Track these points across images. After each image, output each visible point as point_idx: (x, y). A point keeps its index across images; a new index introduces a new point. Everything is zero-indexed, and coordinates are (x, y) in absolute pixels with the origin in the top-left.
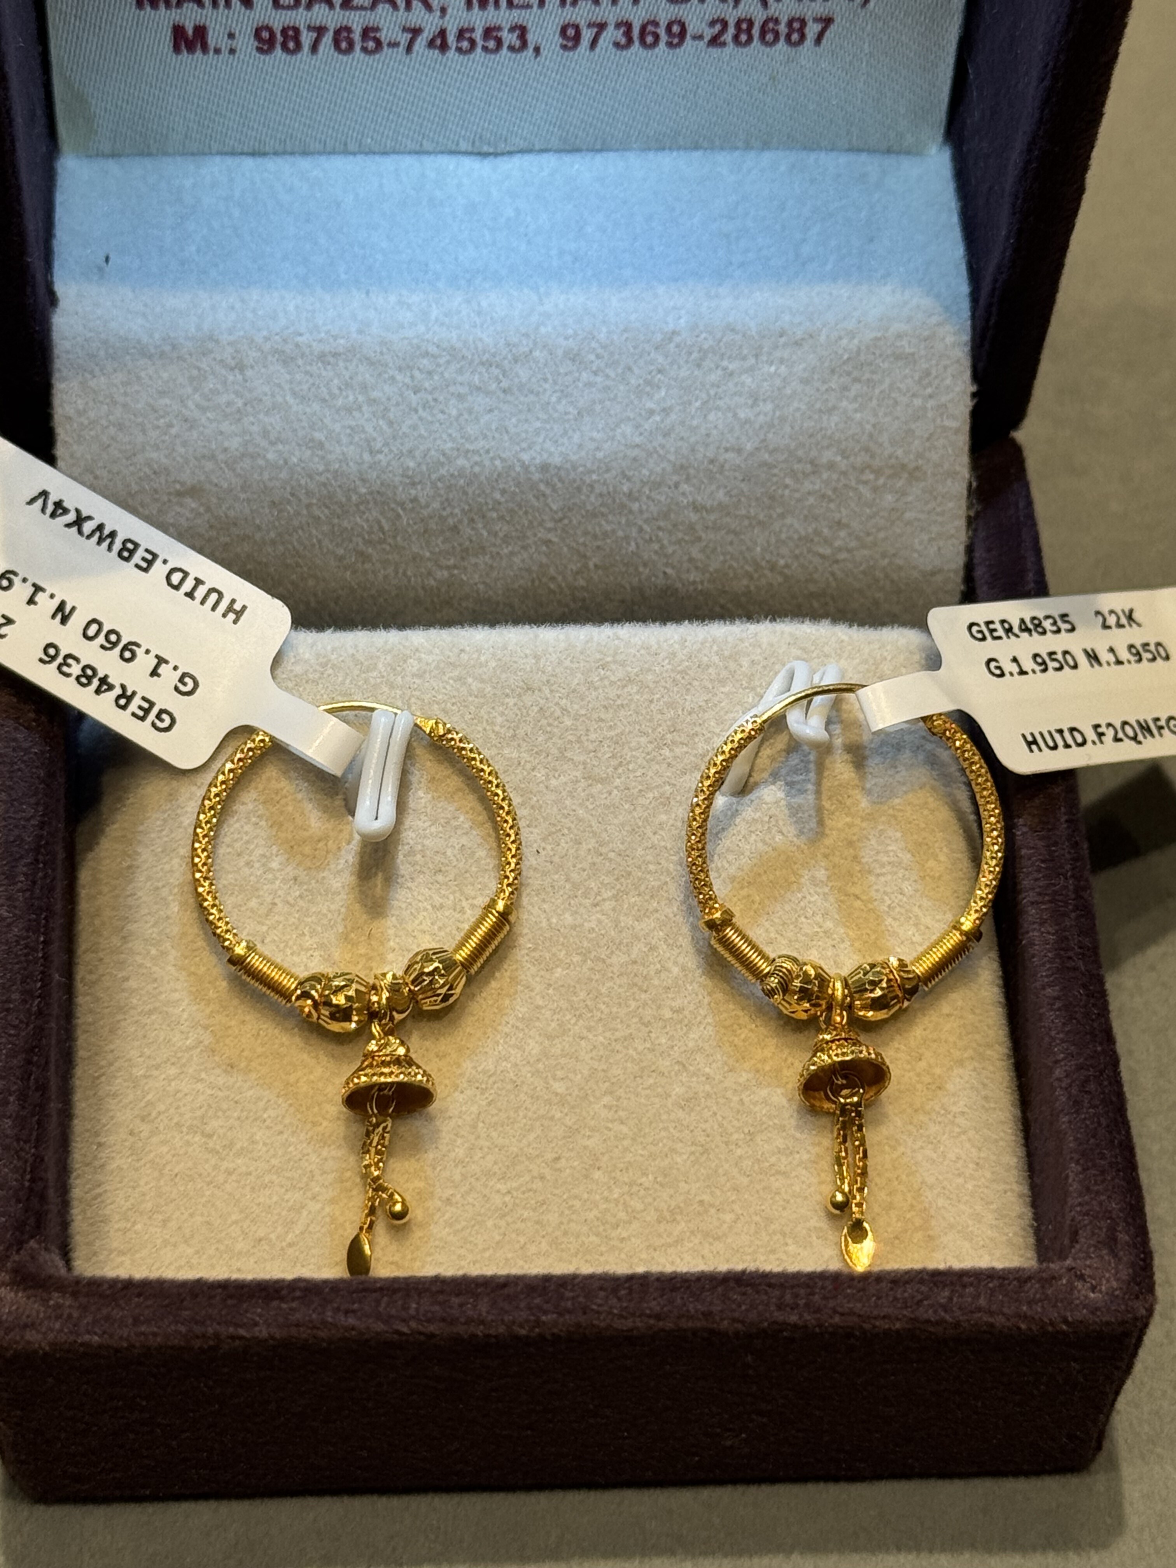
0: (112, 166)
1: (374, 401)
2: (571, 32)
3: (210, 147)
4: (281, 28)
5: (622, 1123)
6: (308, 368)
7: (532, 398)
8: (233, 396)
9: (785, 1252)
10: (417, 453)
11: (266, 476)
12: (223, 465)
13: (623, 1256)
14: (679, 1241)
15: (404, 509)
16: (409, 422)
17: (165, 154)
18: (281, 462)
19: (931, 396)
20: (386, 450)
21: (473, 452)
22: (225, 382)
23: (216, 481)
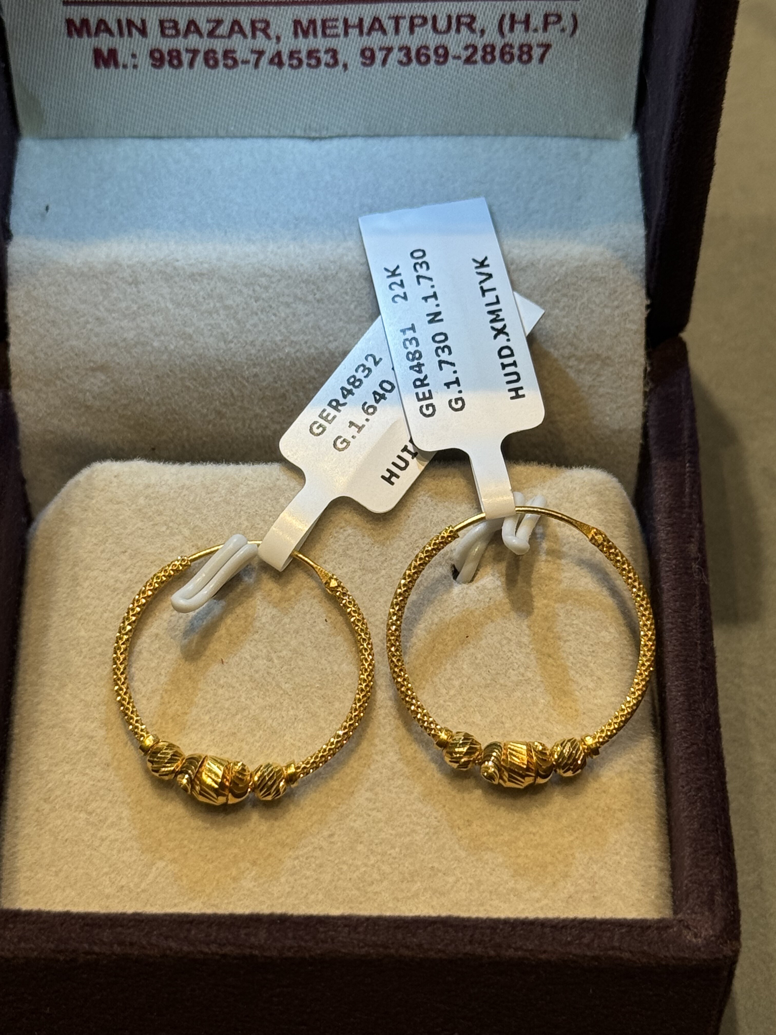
0: (57, 145)
1: (228, 306)
2: (368, 54)
3: (124, 133)
4: (167, 50)
5: (378, 811)
6: (182, 284)
7: (337, 305)
8: (130, 302)
9: (491, 905)
10: (258, 343)
11: (152, 358)
12: (123, 350)
13: (376, 905)
14: (416, 895)
15: (248, 382)
16: (251, 322)
17: (93, 137)
18: (163, 349)
19: (617, 307)
20: (235, 341)
21: (296, 343)
22: (125, 293)
23: (118, 361)
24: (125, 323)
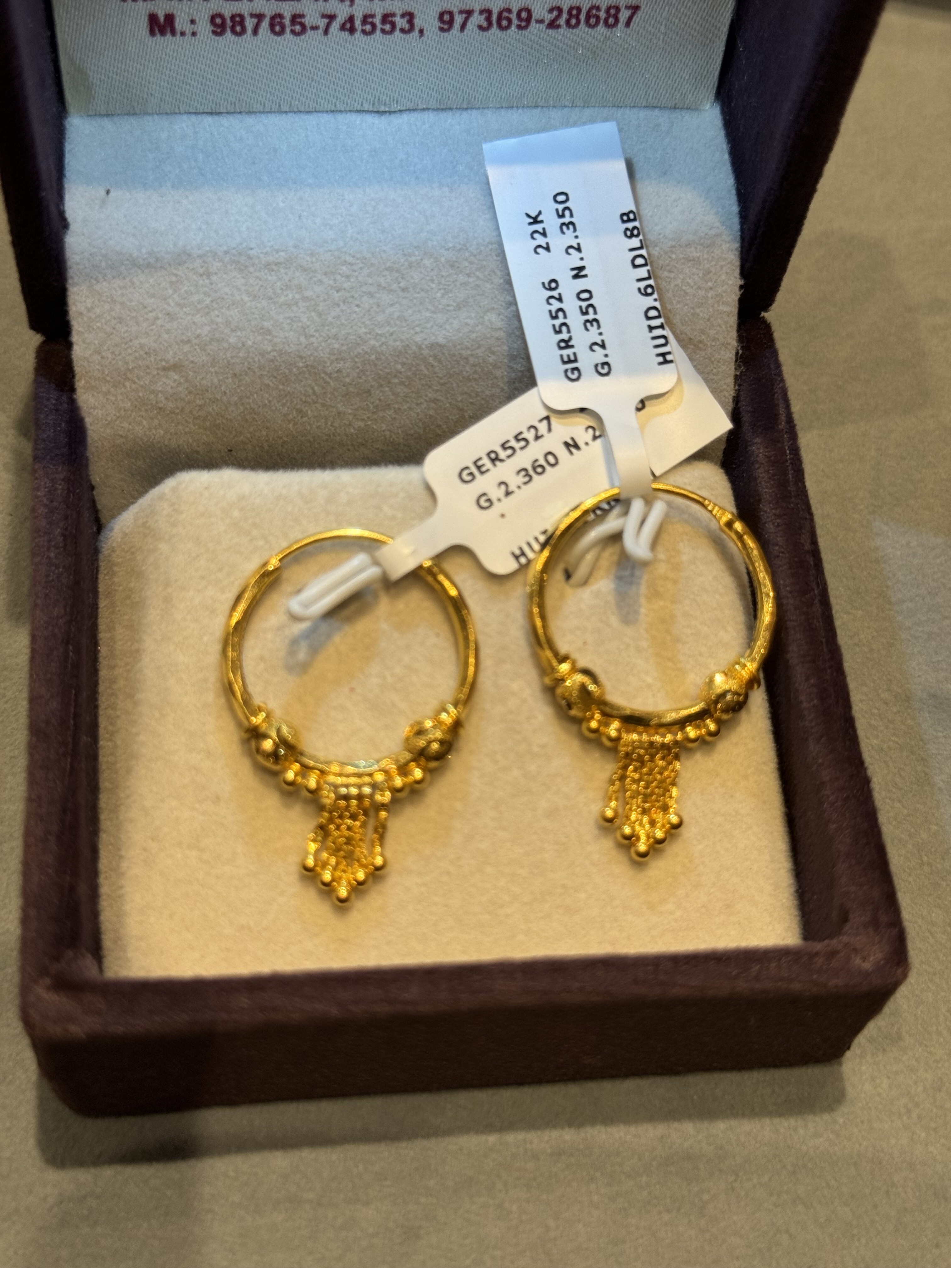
0: (106, 123)
1: (307, 297)
2: (446, 17)
3: (179, 108)
4: (230, 15)
6: (258, 274)
7: (423, 294)
8: (202, 296)
10: (340, 337)
11: (229, 355)
12: (197, 347)
15: (330, 377)
16: (333, 314)
17: (146, 113)
18: (240, 345)
19: (711, 289)
20: (317, 335)
21: (381, 335)
22: (196, 286)
23: (192, 359)
24: (198, 319)
